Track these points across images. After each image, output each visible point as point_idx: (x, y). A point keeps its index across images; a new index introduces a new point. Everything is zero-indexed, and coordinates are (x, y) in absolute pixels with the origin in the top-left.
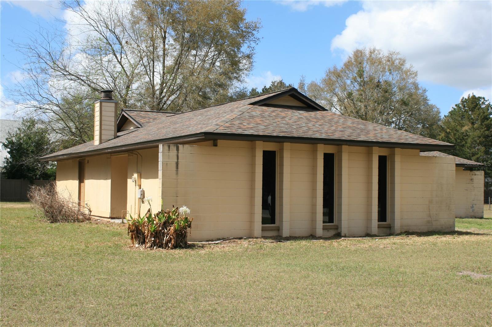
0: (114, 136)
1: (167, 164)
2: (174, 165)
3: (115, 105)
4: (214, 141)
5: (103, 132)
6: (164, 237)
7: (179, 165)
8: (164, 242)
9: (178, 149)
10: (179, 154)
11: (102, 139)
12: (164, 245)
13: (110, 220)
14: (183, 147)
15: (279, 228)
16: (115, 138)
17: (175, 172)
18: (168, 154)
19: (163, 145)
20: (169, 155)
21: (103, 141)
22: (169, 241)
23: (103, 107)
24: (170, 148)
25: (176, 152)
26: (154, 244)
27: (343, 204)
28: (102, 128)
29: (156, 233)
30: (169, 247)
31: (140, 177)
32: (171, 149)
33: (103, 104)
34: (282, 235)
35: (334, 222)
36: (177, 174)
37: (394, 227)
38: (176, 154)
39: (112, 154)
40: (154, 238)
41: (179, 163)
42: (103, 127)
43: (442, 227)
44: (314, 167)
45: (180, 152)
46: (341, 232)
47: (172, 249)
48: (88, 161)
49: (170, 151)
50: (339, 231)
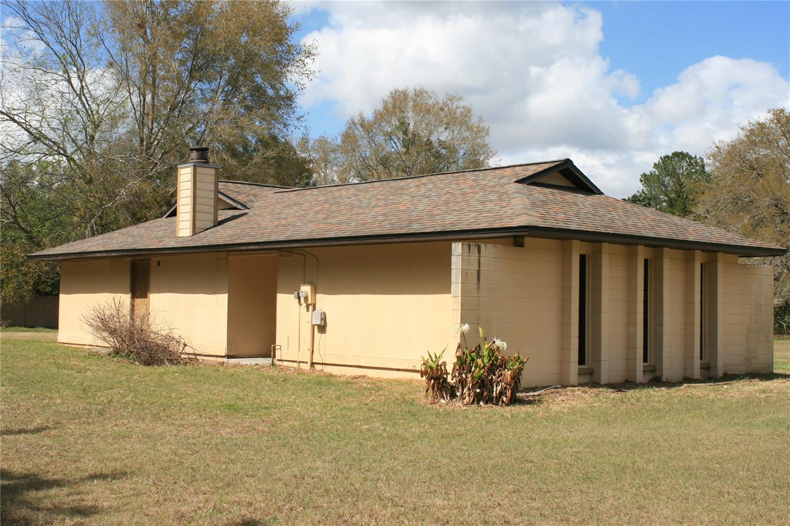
0: (214, 222)
1: (467, 273)
2: (476, 275)
3: (216, 171)
4: (515, 240)
5: (198, 215)
6: (493, 388)
7: (481, 276)
8: (494, 395)
9: (479, 251)
10: (481, 258)
11: (197, 227)
12: (494, 400)
13: (225, 360)
14: (486, 248)
15: (593, 370)
16: (215, 226)
17: (475, 286)
18: (467, 258)
19: (462, 244)
20: (469, 260)
21: (197, 231)
22: (501, 393)
23: (197, 175)
24: (471, 248)
25: (477, 255)
26: (478, 398)
27: (664, 334)
28: (197, 210)
29: (483, 381)
30: (503, 402)
31: (315, 291)
32: (471, 251)
33: (199, 170)
34: (600, 380)
35: (648, 361)
36: (478, 289)
37: (716, 367)
38: (477, 258)
39: (230, 253)
40: (479, 388)
41: (481, 272)
42: (198, 207)
43: (760, 367)
44: (631, 279)
45: (481, 255)
46: (662, 375)
47: (508, 405)
48: (159, 262)
49: (471, 254)
50: (658, 374)
